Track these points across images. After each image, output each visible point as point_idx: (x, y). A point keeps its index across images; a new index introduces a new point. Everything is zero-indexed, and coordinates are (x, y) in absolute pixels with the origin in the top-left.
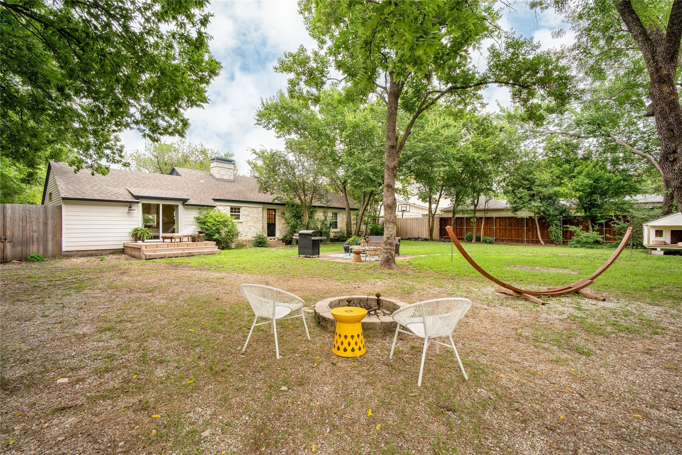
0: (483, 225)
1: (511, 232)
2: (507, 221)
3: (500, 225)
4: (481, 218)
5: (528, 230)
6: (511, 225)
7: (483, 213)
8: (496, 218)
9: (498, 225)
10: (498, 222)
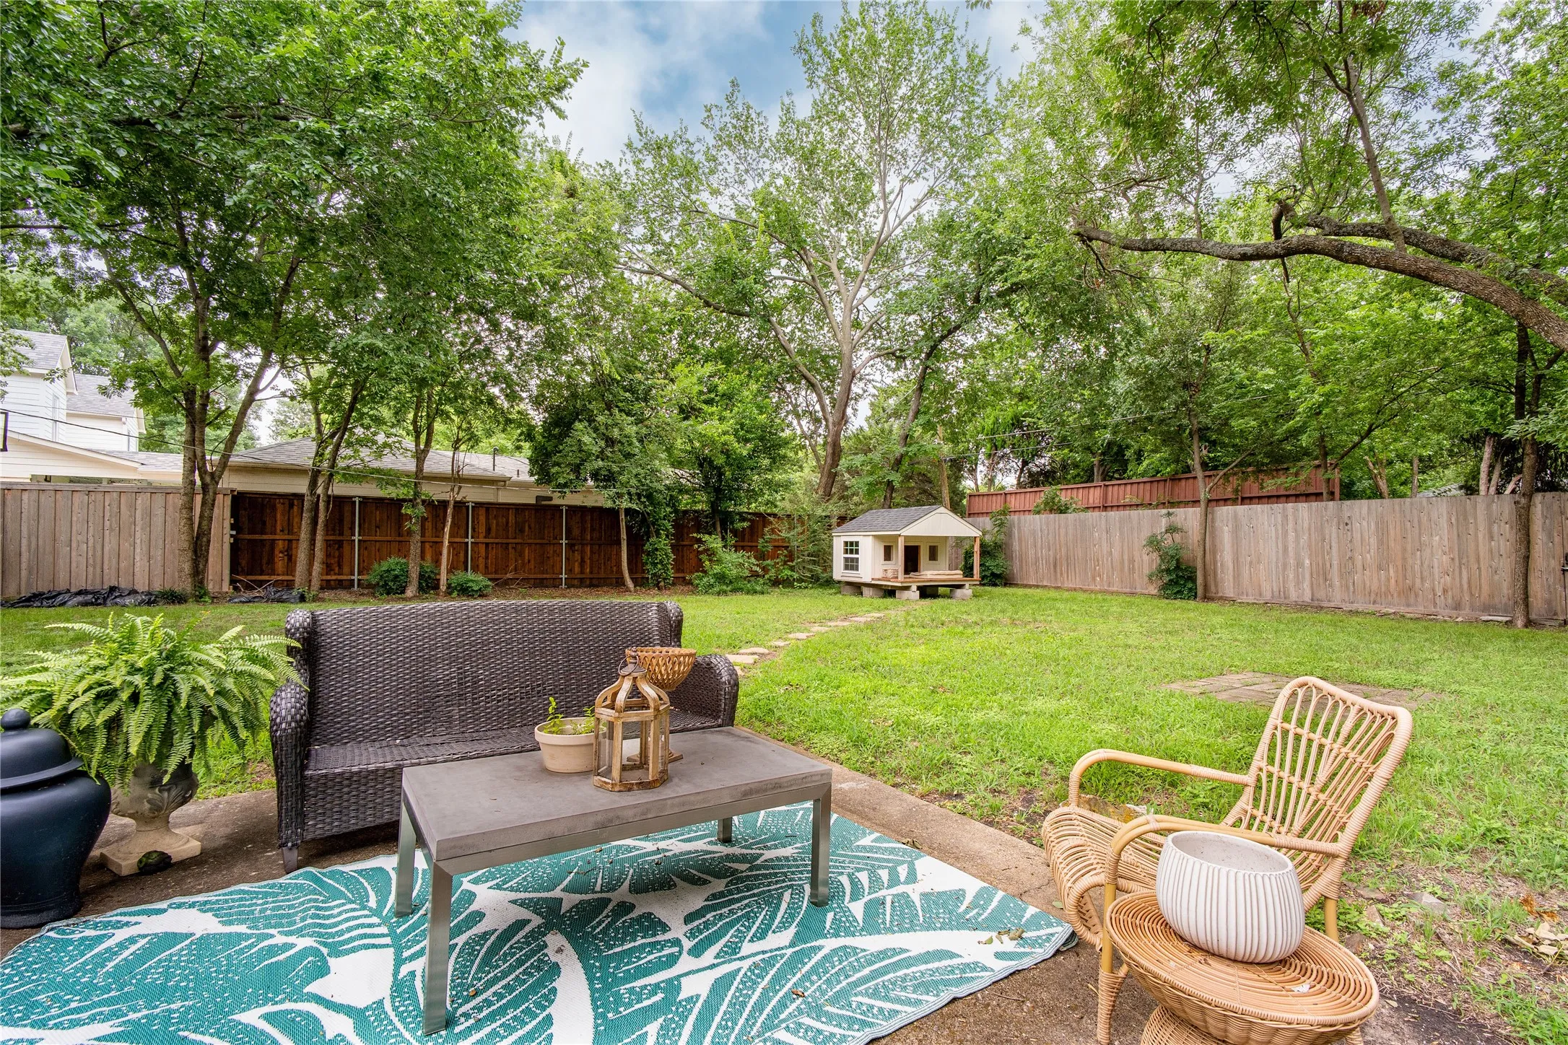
0: (447, 529)
1: (521, 554)
2: (512, 518)
3: (488, 530)
4: (444, 504)
5: (570, 546)
6: (522, 531)
7: (446, 487)
8: (478, 505)
9: (482, 529)
10: (482, 519)
